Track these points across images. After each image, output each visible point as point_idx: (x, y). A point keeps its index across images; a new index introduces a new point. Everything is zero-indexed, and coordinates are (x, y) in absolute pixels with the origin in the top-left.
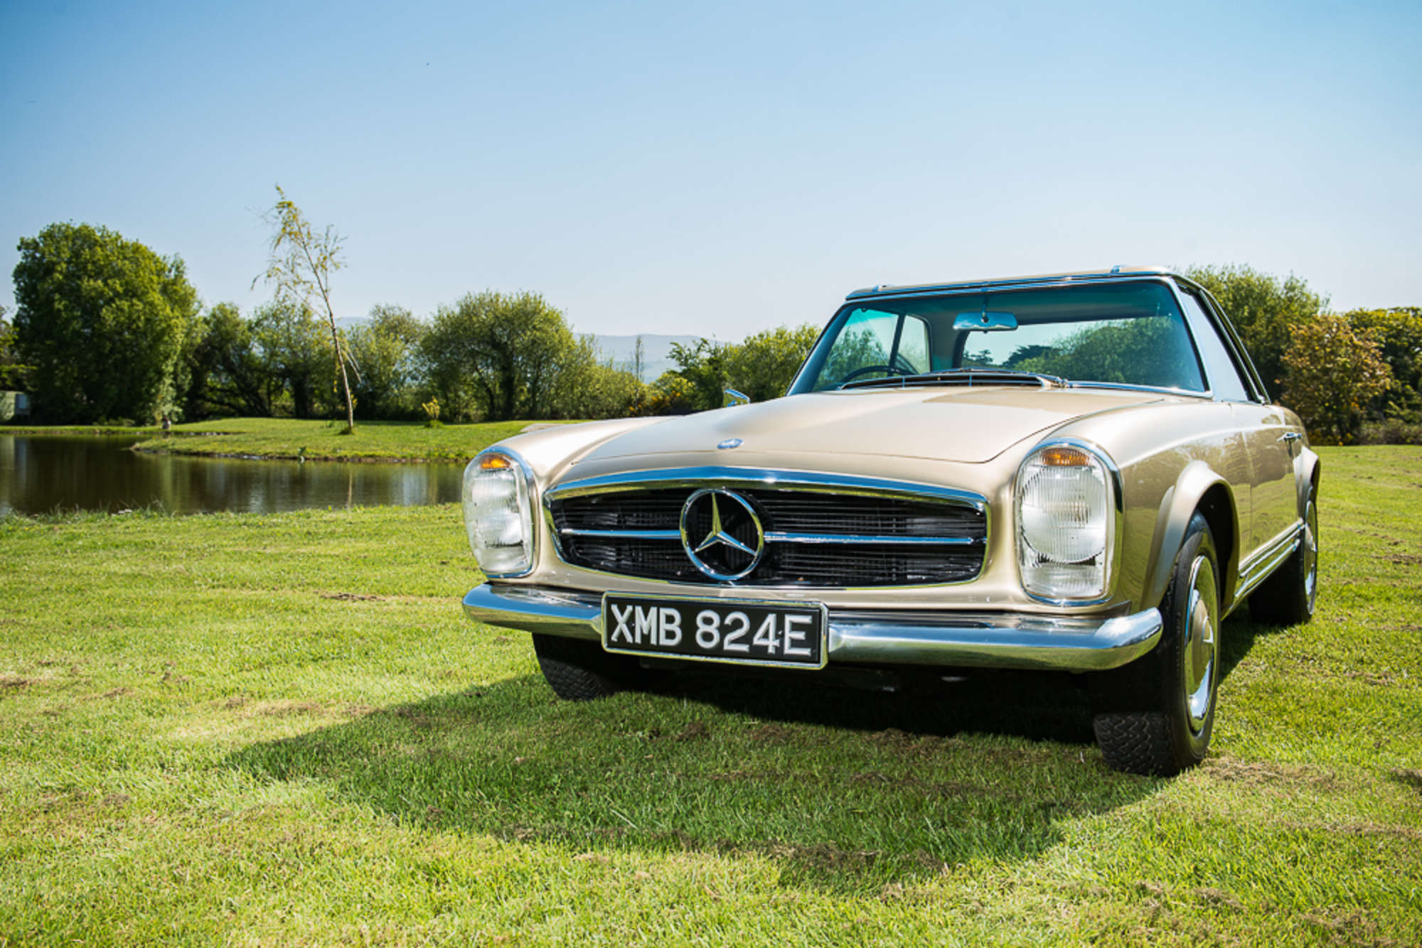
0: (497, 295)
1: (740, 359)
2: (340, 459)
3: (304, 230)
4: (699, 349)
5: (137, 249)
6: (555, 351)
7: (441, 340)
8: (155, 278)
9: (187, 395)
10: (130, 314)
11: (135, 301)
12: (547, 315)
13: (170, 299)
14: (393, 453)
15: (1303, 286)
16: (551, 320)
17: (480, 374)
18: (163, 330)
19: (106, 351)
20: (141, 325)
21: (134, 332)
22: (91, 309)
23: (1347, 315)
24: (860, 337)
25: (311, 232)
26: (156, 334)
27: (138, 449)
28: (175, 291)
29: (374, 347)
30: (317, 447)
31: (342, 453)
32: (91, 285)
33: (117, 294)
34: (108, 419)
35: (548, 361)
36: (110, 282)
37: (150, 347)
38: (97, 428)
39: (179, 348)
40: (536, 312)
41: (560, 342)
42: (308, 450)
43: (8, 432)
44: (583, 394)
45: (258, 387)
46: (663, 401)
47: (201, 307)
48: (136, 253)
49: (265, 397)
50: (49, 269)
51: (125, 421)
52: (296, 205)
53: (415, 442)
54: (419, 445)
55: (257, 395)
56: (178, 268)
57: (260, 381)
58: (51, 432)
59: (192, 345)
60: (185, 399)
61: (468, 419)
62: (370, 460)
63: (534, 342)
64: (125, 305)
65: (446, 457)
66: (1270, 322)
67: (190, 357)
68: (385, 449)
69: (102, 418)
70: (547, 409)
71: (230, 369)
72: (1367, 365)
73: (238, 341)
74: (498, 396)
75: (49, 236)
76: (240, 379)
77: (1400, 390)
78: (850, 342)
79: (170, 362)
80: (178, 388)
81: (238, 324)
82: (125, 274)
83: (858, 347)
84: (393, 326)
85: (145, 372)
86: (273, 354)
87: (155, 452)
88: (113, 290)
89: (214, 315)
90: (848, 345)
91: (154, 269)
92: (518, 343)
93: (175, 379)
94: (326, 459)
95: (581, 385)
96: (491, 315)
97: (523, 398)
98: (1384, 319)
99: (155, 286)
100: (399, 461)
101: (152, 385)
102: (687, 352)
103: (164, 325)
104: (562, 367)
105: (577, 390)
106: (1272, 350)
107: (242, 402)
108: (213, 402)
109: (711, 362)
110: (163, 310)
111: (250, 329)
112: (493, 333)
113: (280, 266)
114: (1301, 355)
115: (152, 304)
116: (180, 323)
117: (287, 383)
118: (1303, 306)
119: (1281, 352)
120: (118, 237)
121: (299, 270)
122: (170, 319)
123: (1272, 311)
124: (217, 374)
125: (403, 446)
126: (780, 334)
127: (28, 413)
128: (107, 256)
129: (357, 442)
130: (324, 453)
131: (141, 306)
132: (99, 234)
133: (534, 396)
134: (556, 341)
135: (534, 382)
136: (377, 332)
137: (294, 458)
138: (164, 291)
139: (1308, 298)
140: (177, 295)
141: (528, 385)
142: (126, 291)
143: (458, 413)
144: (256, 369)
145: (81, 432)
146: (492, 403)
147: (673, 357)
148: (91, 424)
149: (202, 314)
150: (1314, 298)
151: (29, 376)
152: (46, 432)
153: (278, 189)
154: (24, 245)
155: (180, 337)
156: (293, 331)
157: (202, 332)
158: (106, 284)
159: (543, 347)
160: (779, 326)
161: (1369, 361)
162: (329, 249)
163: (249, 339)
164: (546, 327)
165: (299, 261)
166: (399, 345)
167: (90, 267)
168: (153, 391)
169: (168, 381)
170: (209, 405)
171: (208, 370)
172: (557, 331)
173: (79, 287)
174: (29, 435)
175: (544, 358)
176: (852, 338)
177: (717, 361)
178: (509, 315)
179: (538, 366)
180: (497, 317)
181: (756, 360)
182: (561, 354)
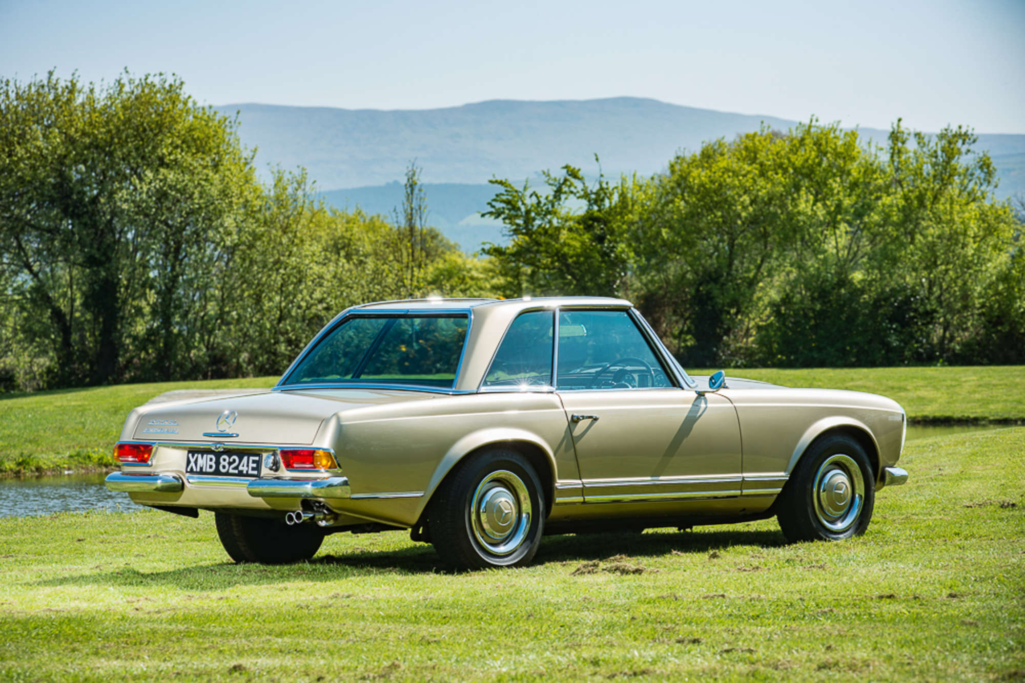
1: (654, 217)
4: (558, 193)
6: (213, 215)
12: (191, 129)
17: (35, 275)
24: (935, 145)
35: (198, 239)
41: (224, 193)
44: (284, 312)
63: (162, 195)
74: (81, 326)
92: (123, 198)
95: (281, 291)
97: (140, 328)
102: (531, 202)
105: (273, 302)
109: (588, 222)
112: (63, 178)
133: (167, 322)
134: (214, 192)
135: (167, 293)
141: (152, 297)
146: (67, 343)
147: (498, 214)
159: (186, 206)
164: (187, 159)
172: (216, 167)
175: (188, 231)
177: (604, 221)
178: (101, 133)
179: (173, 253)
180: (70, 140)
181: (693, 215)
182: (229, 222)
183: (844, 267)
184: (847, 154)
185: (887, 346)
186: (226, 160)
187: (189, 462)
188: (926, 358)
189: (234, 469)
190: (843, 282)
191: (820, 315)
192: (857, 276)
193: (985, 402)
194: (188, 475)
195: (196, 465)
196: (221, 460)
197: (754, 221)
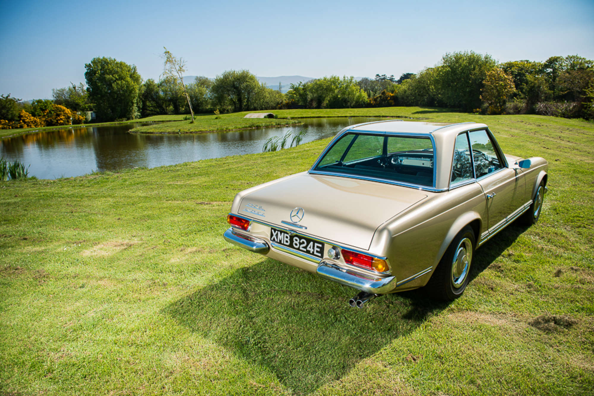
0: (234, 72)
1: (312, 88)
2: (191, 132)
3: (173, 59)
4: (299, 85)
5: (121, 64)
6: (254, 89)
7: (218, 87)
8: (128, 73)
9: (142, 109)
10: (121, 85)
11: (122, 81)
12: (250, 77)
13: (133, 79)
14: (207, 129)
15: (490, 57)
16: (252, 78)
17: (231, 97)
18: (132, 89)
19: (116, 97)
20: (125, 88)
21: (123, 91)
22: (109, 84)
23: (506, 64)
24: (349, 78)
25: (176, 60)
26: (129, 91)
27: (131, 132)
28: (134, 76)
29: (197, 90)
30: (184, 129)
31: (191, 130)
32: (108, 77)
33: (117, 79)
34: (119, 119)
35: (252, 92)
36: (114, 75)
37: (129, 95)
38: (116, 122)
39: (137, 95)
40: (247, 76)
41: (255, 85)
42: (181, 130)
43: (91, 126)
44: (263, 102)
45: (163, 105)
46: (289, 103)
47: (142, 80)
48: (121, 65)
49: (165, 108)
50: (94, 72)
51: (124, 119)
52: (170, 52)
53: (213, 125)
54: (214, 126)
55: (162, 107)
56: (135, 69)
57: (163, 103)
58: (103, 125)
59: (141, 93)
60: (141, 110)
61: (228, 112)
62: (200, 132)
63: (247, 86)
64: (119, 82)
65: (223, 130)
66: (480, 69)
67: (141, 97)
68: (204, 128)
69: (117, 118)
70: (252, 107)
71: (153, 100)
72: (508, 84)
73: (155, 91)
74: (237, 104)
75: (94, 62)
76: (157, 103)
77: (517, 93)
78: (346, 80)
79: (135, 99)
80: (139, 107)
81: (154, 86)
82: (118, 72)
83: (349, 82)
84: (202, 82)
85: (128, 103)
86: (166, 94)
87: (136, 133)
88: (115, 78)
89: (147, 83)
90: (345, 82)
91: (127, 70)
92: (242, 86)
93: (137, 104)
94: (187, 133)
95: (263, 99)
96: (233, 78)
97: (245, 104)
98: (517, 64)
99: (128, 75)
100: (209, 132)
101: (131, 107)
102: (296, 86)
103: (132, 88)
104: (256, 94)
105: (262, 100)
106: (480, 79)
107: (158, 110)
108: (150, 110)
109: (303, 89)
110: (131, 83)
111: (159, 87)
112: (234, 84)
113: (167, 71)
114: (488, 82)
115: (127, 81)
116: (137, 87)
117: (171, 103)
118: (490, 64)
119: (483, 80)
120: (115, 60)
121: (173, 72)
122: (134, 86)
123: (480, 66)
124: (150, 102)
125: (210, 127)
126: (325, 79)
127: (95, 118)
128: (112, 67)
129: (195, 126)
130: (186, 131)
131: (124, 82)
132: (109, 60)
133: (248, 103)
135: (248, 99)
136: (197, 85)
137: (177, 133)
138: (131, 77)
139: (492, 61)
140: (135, 78)
141: (246, 100)
142: (119, 78)
143: (225, 110)
144: (162, 100)
145: (112, 124)
146: (235, 106)
147: (291, 88)
148: (114, 121)
149: (143, 83)
150: (493, 61)
151: (94, 107)
152: (102, 125)
153: (164, 48)
154: (86, 66)
155: (137, 91)
156: (172, 86)
157: (144, 89)
158: (113, 76)
159: (250, 87)
160: (325, 76)
161: (509, 83)
162: (182, 65)
163: (158, 90)
164: (250, 81)
165: (173, 69)
166: (205, 89)
167: (108, 71)
168: (131, 109)
169: (135, 105)
170: (148, 112)
171: (147, 101)
172: (254, 82)
173: (105, 78)
174: (97, 126)
176: (346, 79)
177: (305, 89)
178: (239, 77)
179: (249, 94)
180: (234, 79)
181: (318, 88)
182: (256, 89)
183: (337, 95)
184: (338, 80)
185: (343, 106)
186: (255, 81)
187: (272, 235)
188: (348, 107)
189: (303, 247)
190: (337, 97)
191: (334, 102)
192: (339, 96)
193: (359, 114)
194: (271, 242)
195: (277, 238)
196: (294, 240)
197: (326, 89)
